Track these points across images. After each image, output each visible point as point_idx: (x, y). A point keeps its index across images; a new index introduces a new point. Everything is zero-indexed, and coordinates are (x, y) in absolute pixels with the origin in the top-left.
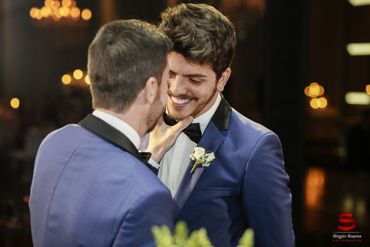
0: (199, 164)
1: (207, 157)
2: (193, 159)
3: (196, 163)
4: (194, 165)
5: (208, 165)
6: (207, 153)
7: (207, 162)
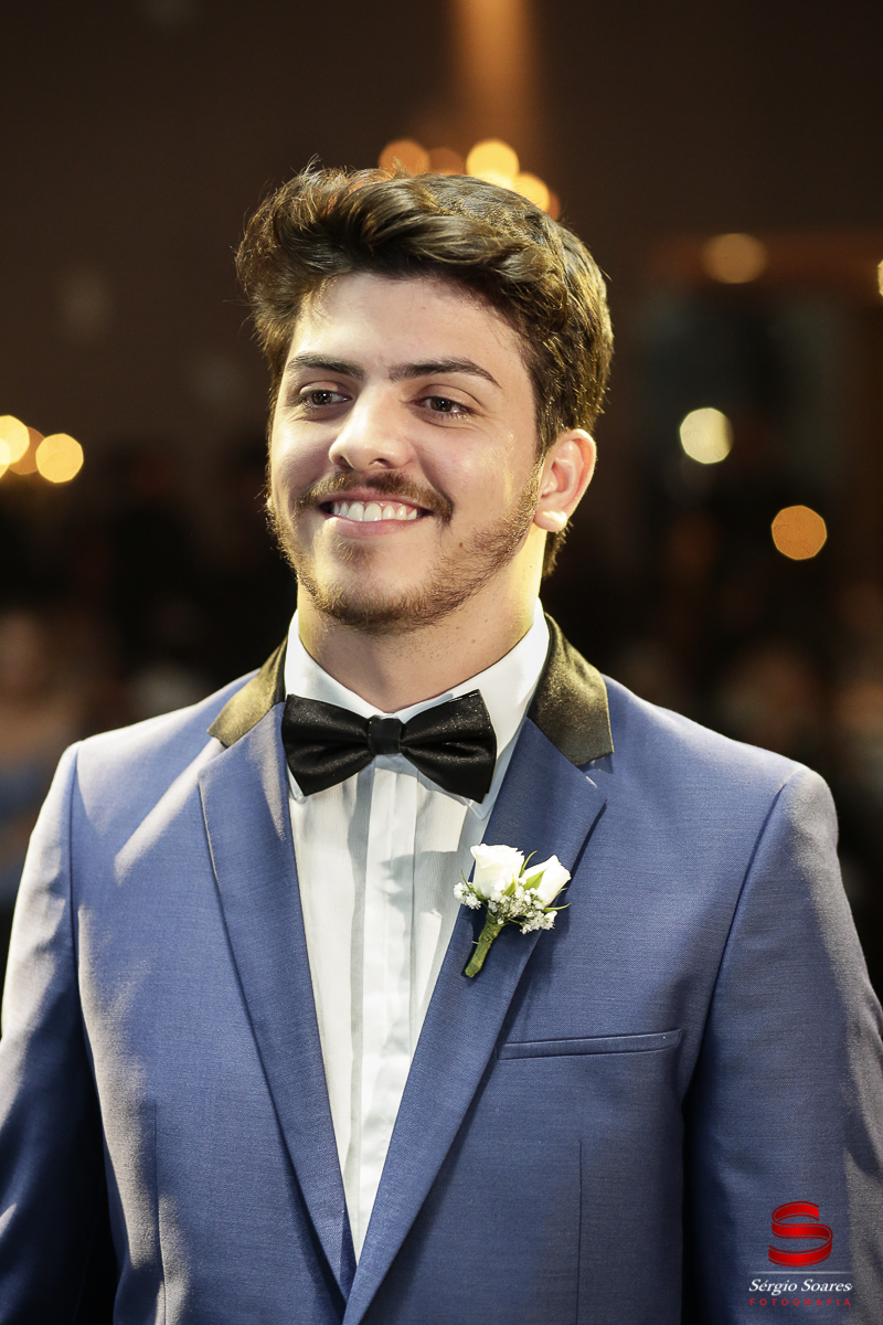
7: (542, 907)
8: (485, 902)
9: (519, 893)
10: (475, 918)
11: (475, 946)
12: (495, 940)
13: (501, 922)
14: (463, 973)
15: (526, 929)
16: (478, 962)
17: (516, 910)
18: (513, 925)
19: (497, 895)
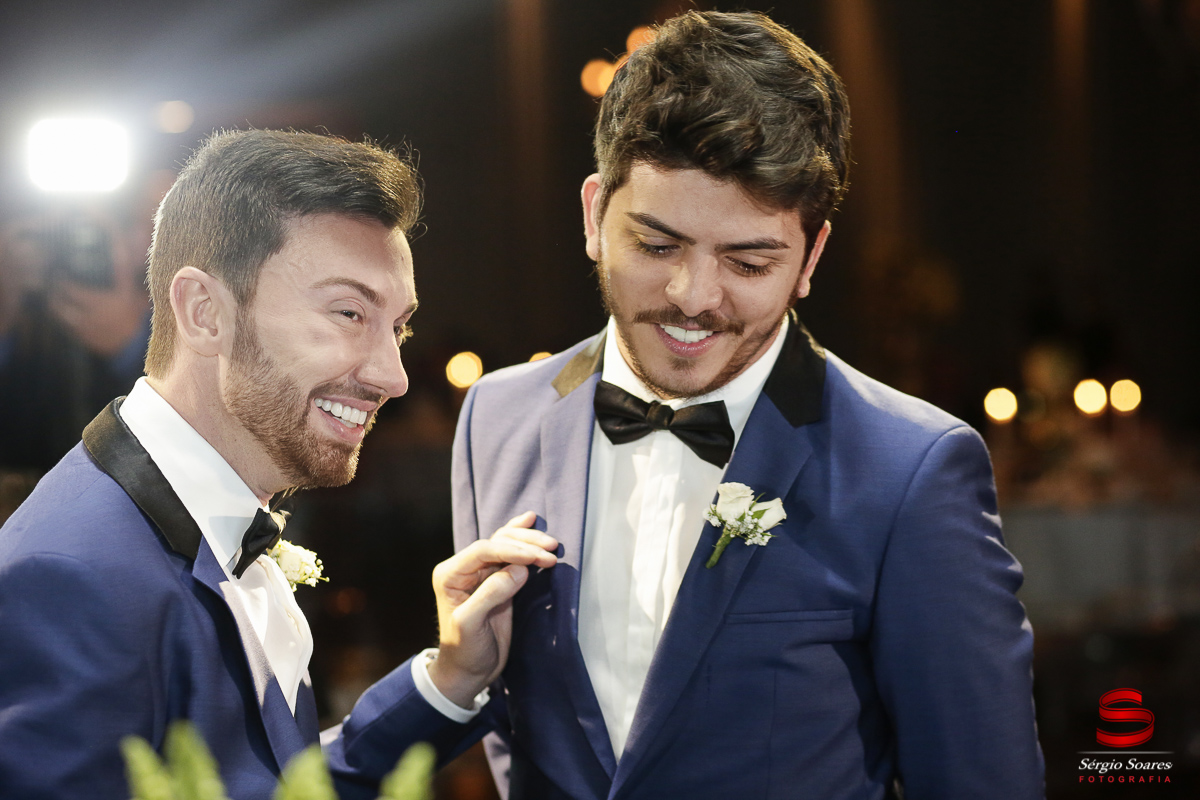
0: (733, 539)
1: (759, 514)
2: (715, 522)
3: (723, 536)
4: (719, 542)
5: (767, 539)
6: (759, 501)
7: (761, 531)
9: (748, 519)
10: (714, 532)
11: (714, 549)
13: (732, 536)
17: (743, 531)
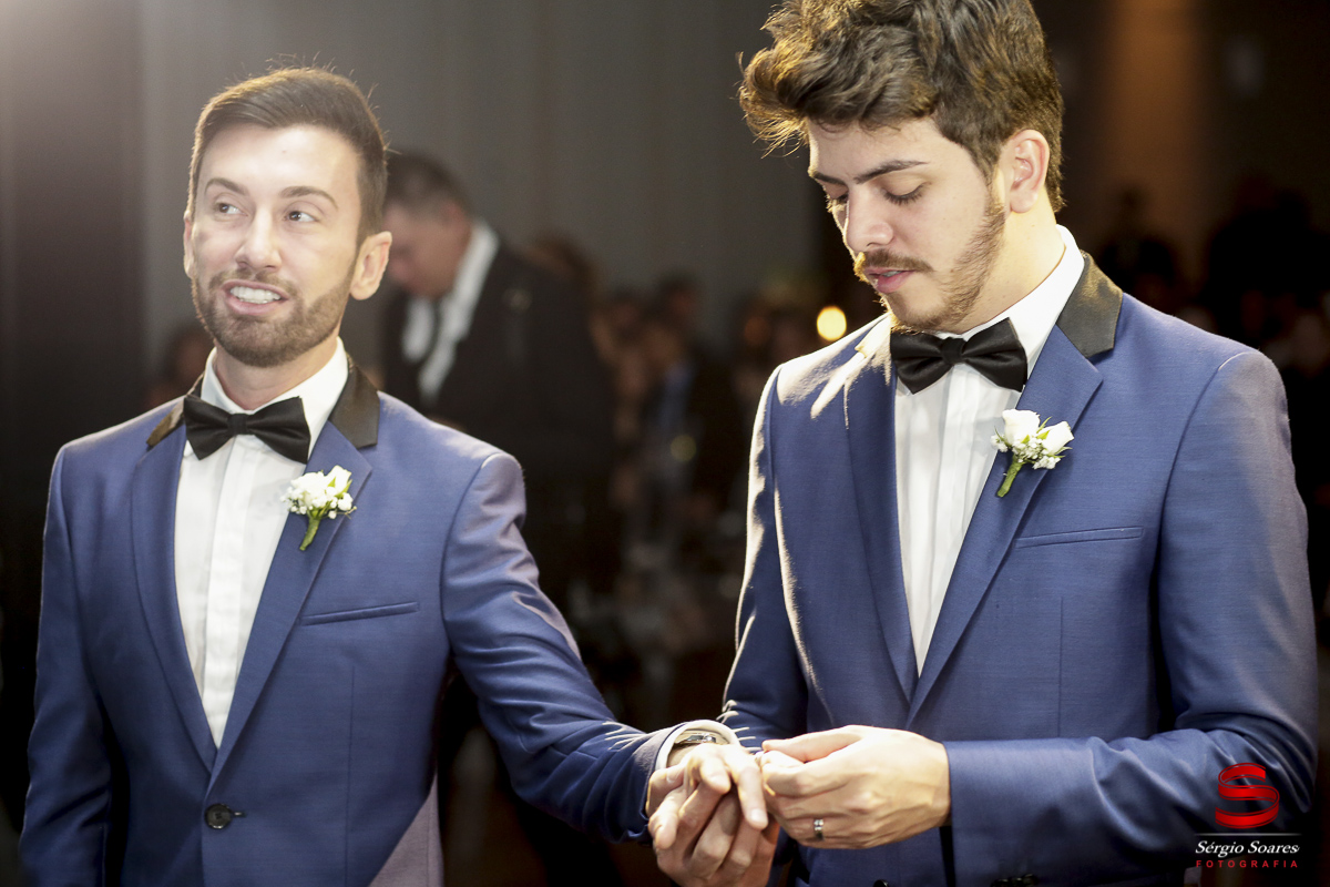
1: (1045, 437)
5: (1053, 460)
7: (1048, 454)
8: (1010, 448)
10: (1006, 458)
11: (1005, 477)
12: (1019, 472)
13: (1021, 461)
14: (996, 495)
15: (1036, 466)
16: (1006, 487)
17: (1029, 454)
18: (1029, 464)
19: (1017, 444)
